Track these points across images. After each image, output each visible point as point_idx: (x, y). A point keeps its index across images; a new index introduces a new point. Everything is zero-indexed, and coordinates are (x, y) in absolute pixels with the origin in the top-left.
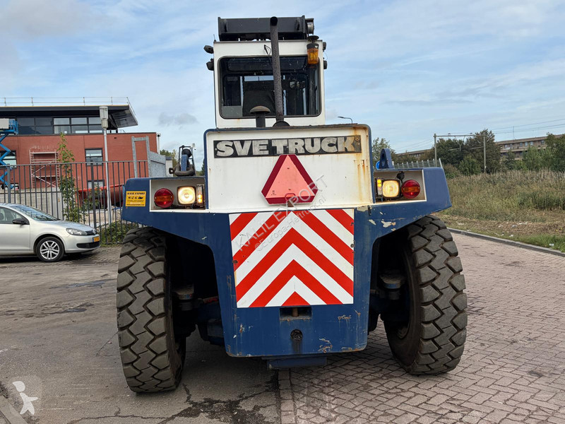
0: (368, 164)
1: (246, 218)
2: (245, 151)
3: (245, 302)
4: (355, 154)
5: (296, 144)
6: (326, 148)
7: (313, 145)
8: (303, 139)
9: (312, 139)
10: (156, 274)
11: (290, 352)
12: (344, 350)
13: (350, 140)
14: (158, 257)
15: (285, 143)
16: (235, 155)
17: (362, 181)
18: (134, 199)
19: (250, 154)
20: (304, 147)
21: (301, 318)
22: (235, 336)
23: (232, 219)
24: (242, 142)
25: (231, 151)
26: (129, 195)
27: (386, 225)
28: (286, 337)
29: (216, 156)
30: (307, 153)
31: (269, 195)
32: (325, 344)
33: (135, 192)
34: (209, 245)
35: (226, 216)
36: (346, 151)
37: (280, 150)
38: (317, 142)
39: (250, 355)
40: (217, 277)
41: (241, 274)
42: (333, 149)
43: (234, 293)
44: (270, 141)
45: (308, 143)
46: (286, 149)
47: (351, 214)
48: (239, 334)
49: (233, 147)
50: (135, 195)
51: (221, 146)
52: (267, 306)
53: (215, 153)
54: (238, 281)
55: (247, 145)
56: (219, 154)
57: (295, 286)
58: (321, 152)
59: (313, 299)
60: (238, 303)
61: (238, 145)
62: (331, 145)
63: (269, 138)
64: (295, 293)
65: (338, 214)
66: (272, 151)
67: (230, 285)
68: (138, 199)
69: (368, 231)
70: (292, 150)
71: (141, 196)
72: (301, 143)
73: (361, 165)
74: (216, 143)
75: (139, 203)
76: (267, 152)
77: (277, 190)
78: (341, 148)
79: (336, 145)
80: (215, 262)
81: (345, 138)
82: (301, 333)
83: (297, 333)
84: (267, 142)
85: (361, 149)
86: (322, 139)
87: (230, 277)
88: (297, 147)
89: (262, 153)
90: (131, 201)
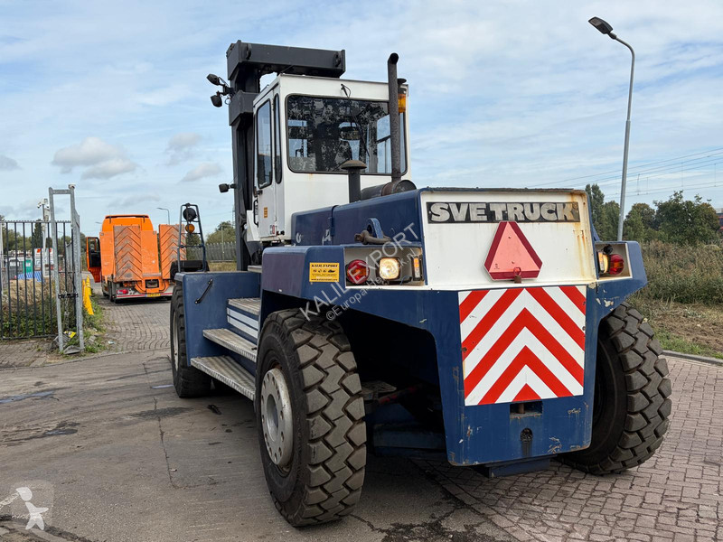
0: (588, 235)
1: (477, 295)
2: (461, 216)
3: (474, 398)
4: (574, 224)
5: (515, 209)
6: (546, 216)
7: (532, 211)
8: (522, 204)
9: (531, 204)
10: (349, 368)
11: (519, 456)
12: (573, 448)
13: (569, 207)
14: (344, 346)
15: (503, 208)
16: (451, 220)
17: (583, 255)
18: (322, 273)
19: (468, 220)
20: (523, 212)
21: (531, 414)
22: (462, 441)
23: (462, 298)
24: (458, 205)
25: (446, 216)
26: (314, 268)
27: (608, 304)
28: (516, 438)
29: (431, 221)
30: (527, 220)
31: (493, 269)
32: (554, 444)
33: (323, 264)
34: (429, 329)
35: (455, 294)
36: (566, 220)
37: (499, 216)
38: (536, 208)
39: (477, 463)
40: (440, 369)
41: (470, 363)
42: (553, 217)
43: (461, 386)
44: (488, 205)
45: (528, 208)
46: (505, 216)
47: (583, 291)
48: (466, 439)
49: (449, 210)
50: (323, 268)
51: (435, 209)
52: (498, 402)
53: (430, 217)
54: (466, 373)
55: (464, 208)
56: (434, 218)
57: (526, 377)
58: (541, 220)
59: (545, 392)
60: (466, 400)
61: (454, 209)
62: (550, 212)
63: (487, 201)
64: (526, 385)
65: (570, 291)
66: (491, 217)
67: (456, 378)
68: (327, 273)
69: (596, 312)
70: (511, 217)
71: (332, 269)
72: (520, 208)
73: (581, 236)
74: (429, 205)
75: (330, 278)
76: (485, 218)
77: (501, 264)
78: (561, 217)
79: (556, 212)
80: (438, 350)
81: (564, 204)
82: (531, 432)
83: (528, 433)
84: (484, 206)
85: (579, 218)
86: (541, 204)
87: (457, 369)
88: (516, 212)
89: (480, 218)
90: (318, 275)
